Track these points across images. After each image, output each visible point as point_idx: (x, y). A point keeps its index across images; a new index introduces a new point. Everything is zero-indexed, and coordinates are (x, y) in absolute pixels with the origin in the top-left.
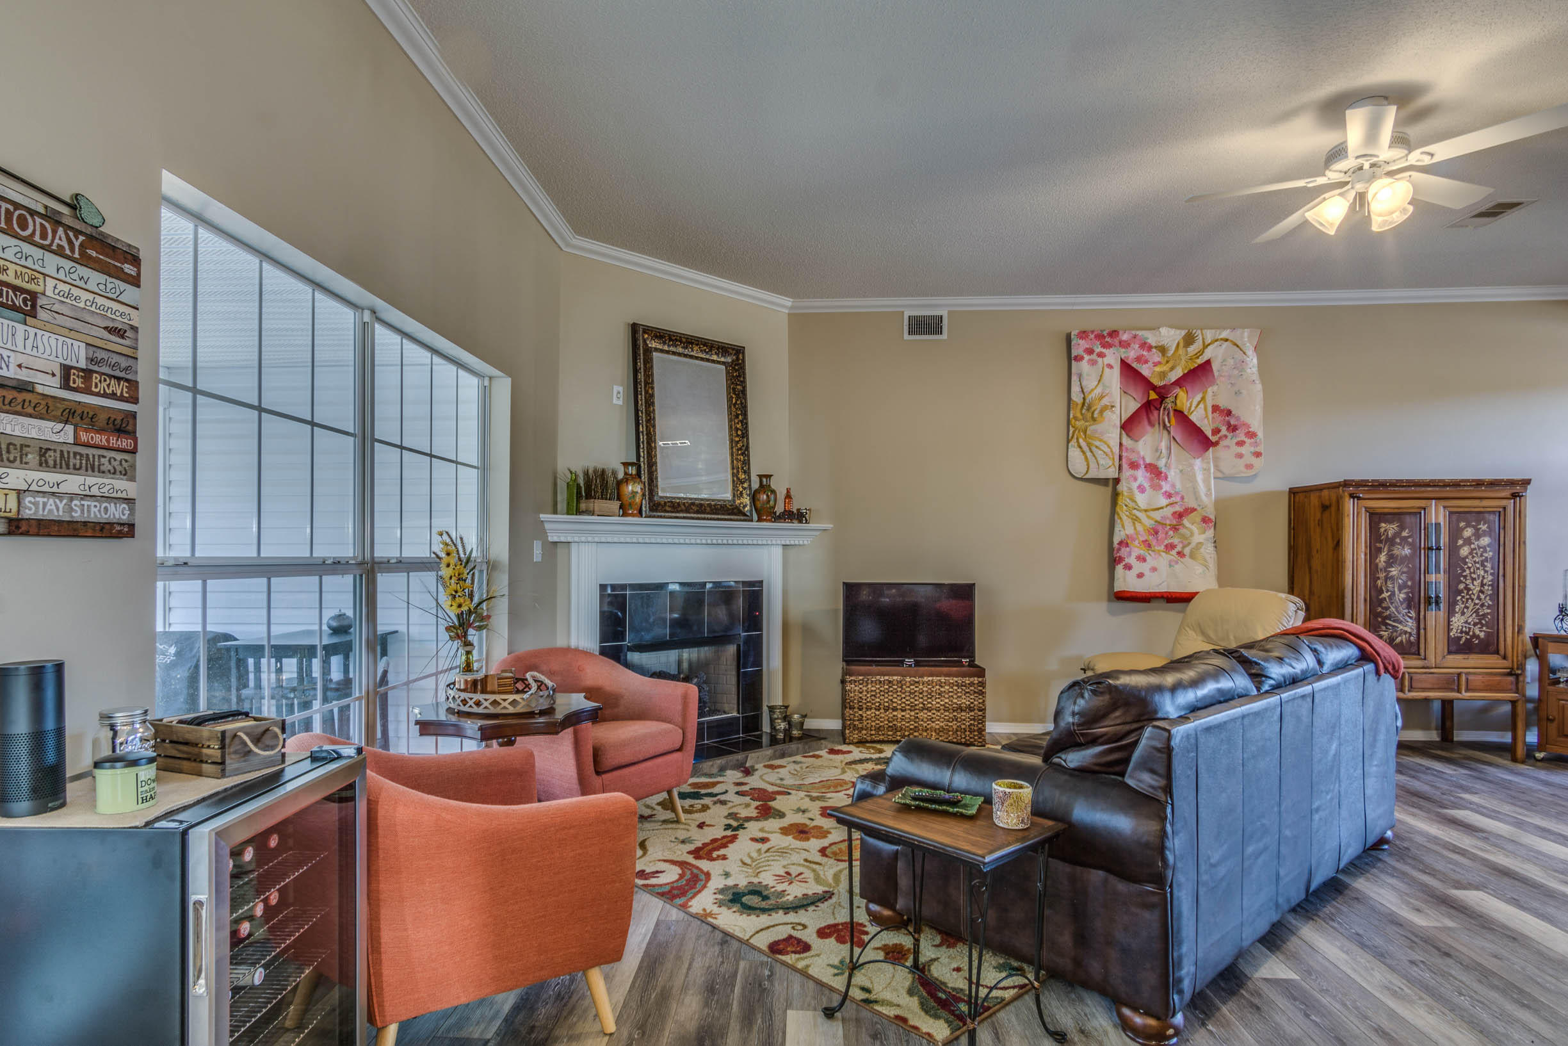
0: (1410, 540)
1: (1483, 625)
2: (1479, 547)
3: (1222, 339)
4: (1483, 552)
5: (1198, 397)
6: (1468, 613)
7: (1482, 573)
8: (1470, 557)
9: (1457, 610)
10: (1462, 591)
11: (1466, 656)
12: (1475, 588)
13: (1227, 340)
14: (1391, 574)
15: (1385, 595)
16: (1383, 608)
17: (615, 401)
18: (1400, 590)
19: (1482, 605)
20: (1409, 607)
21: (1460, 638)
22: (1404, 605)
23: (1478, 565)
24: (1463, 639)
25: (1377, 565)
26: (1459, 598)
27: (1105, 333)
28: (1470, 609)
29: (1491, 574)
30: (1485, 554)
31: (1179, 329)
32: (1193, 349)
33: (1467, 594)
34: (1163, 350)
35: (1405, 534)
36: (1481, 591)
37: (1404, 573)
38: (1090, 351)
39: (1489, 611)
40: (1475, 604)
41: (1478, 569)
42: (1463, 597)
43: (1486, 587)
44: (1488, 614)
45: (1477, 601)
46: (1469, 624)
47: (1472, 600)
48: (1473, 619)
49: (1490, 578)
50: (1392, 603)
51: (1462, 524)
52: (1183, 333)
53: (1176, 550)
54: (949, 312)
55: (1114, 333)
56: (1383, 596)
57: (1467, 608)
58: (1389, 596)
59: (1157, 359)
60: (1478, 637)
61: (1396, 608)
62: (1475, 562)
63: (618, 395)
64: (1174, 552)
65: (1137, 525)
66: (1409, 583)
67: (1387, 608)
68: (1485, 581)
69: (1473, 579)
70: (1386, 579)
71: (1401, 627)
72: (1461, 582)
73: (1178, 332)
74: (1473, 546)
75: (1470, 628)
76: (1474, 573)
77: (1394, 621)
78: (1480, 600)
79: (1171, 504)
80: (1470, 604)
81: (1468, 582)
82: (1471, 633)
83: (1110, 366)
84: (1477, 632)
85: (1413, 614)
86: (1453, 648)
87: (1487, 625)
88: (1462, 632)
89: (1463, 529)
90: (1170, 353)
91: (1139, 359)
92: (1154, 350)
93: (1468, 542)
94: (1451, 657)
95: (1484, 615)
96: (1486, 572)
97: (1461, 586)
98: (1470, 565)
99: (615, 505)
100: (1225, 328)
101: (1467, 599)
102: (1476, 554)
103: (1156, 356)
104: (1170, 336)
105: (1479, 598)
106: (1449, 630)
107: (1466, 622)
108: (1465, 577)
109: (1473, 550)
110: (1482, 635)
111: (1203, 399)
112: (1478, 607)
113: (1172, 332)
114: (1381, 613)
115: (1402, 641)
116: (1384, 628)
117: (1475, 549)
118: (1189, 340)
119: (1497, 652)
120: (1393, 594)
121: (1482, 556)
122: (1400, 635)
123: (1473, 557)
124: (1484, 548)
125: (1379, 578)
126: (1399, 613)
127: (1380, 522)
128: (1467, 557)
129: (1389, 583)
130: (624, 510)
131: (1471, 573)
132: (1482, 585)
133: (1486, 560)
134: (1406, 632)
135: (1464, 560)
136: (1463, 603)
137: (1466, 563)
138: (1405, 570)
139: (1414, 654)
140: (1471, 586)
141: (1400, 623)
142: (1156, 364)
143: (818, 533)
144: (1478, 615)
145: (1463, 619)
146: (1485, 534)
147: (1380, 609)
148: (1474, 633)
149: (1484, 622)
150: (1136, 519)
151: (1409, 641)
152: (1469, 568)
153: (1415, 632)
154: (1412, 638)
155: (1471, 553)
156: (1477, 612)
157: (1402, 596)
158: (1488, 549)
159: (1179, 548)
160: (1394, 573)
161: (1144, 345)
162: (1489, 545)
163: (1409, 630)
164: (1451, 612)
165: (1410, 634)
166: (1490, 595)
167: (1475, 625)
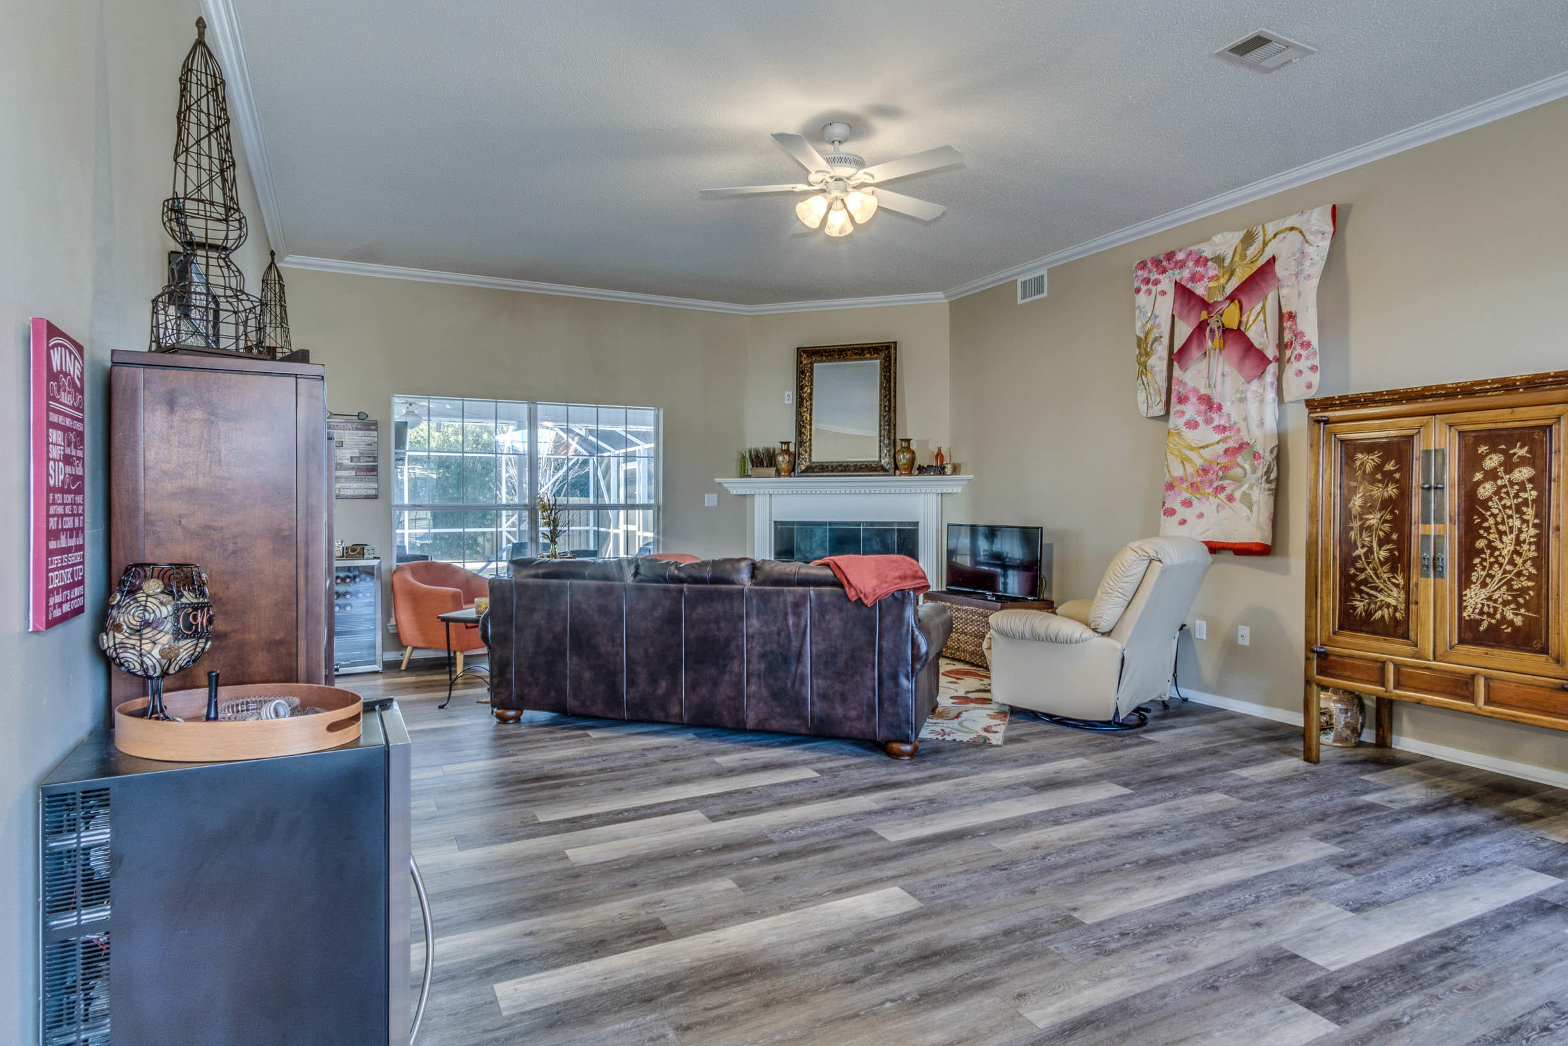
0: (1397, 476)
1: (1519, 606)
2: (1512, 483)
3: (1286, 229)
4: (1519, 491)
5: (1259, 307)
6: (1493, 585)
7: (1518, 523)
8: (1496, 498)
9: (1474, 579)
10: (1482, 551)
11: (1489, 650)
12: (1506, 546)
13: (1292, 229)
14: (1368, 523)
15: (1360, 551)
16: (1356, 569)
17: (786, 402)
18: (1380, 545)
19: (1519, 574)
20: (1393, 570)
21: (1480, 622)
22: (1386, 568)
23: (1509, 512)
24: (1485, 625)
25: (1350, 510)
26: (1477, 561)
27: (1161, 258)
28: (1496, 579)
29: (1535, 526)
30: (1524, 495)
31: (1237, 231)
32: (1251, 251)
33: (1491, 555)
34: (1219, 260)
35: (1390, 467)
36: (1516, 552)
37: (1386, 521)
38: (1147, 281)
39: (1530, 584)
40: (1505, 572)
41: (1510, 517)
42: (1485, 560)
43: (1526, 547)
44: (1529, 588)
45: (1509, 568)
46: (1495, 601)
47: (1501, 565)
48: (1502, 594)
49: (1533, 531)
50: (1368, 563)
51: (1483, 449)
52: (1242, 234)
53: (1225, 493)
54: (1049, 270)
55: (1170, 256)
56: (1357, 552)
57: (1492, 577)
58: (1365, 554)
59: (1212, 273)
60: (1511, 623)
61: (1374, 569)
62: (1504, 507)
63: (789, 398)
64: (1223, 496)
65: (1187, 465)
66: (1395, 537)
67: (1363, 570)
68: (1523, 537)
69: (1501, 534)
70: (1362, 528)
71: (1381, 597)
72: (1481, 537)
73: (1237, 234)
74: (1499, 482)
75: (1496, 609)
76: (1503, 523)
77: (1371, 588)
78: (1515, 565)
79: (1224, 440)
80: (1497, 572)
81: (1492, 537)
82: (1498, 616)
83: (1163, 293)
84: (1509, 615)
85: (1400, 580)
86: (1469, 635)
87: (1526, 606)
88: (1481, 613)
89: (1483, 457)
90: (1227, 262)
91: (1194, 278)
92: (1210, 263)
93: (1492, 475)
94: (1464, 648)
95: (1523, 591)
96: (1524, 521)
97: (1481, 544)
98: (1496, 511)
99: (772, 470)
100: (1292, 214)
101: (1492, 564)
102: (1507, 493)
103: (1212, 270)
104: (1225, 243)
105: (1512, 562)
106: (1461, 608)
107: (1489, 598)
108: (1487, 529)
109: (1500, 488)
110: (1518, 621)
111: (1263, 308)
112: (1509, 576)
113: (1229, 235)
114: (1355, 575)
115: (1383, 616)
116: (1358, 596)
117: (1505, 486)
118: (1248, 239)
119: (1544, 650)
120: (1370, 550)
121: (1517, 496)
122: (1380, 608)
123: (1501, 499)
124: (1522, 486)
125: (1352, 529)
126: (1378, 578)
127: (1356, 452)
128: (1490, 499)
129: (1364, 534)
130: (778, 474)
131: (1497, 524)
132: (1518, 542)
133: (1525, 503)
134: (1388, 606)
135: (1485, 504)
136: (1484, 569)
137: (1488, 508)
138: (1389, 517)
139: (1401, 637)
140: (1498, 544)
141: (1381, 591)
142: (1211, 279)
143: (965, 483)
144: (1510, 588)
145: (1484, 593)
146: (1523, 462)
147: (1352, 571)
148: (1503, 617)
149: (1521, 601)
150: (1184, 460)
151: (1393, 618)
152: (1495, 516)
153: (1402, 606)
154: (1398, 615)
155: (1497, 492)
156: (1509, 583)
157: (1383, 554)
158: (1529, 486)
159: (1228, 491)
160: (1372, 522)
161: (1201, 261)
162: (1530, 480)
163: (1393, 602)
164: (1465, 582)
165: (1396, 609)
166: (1533, 559)
167: (1505, 603)
